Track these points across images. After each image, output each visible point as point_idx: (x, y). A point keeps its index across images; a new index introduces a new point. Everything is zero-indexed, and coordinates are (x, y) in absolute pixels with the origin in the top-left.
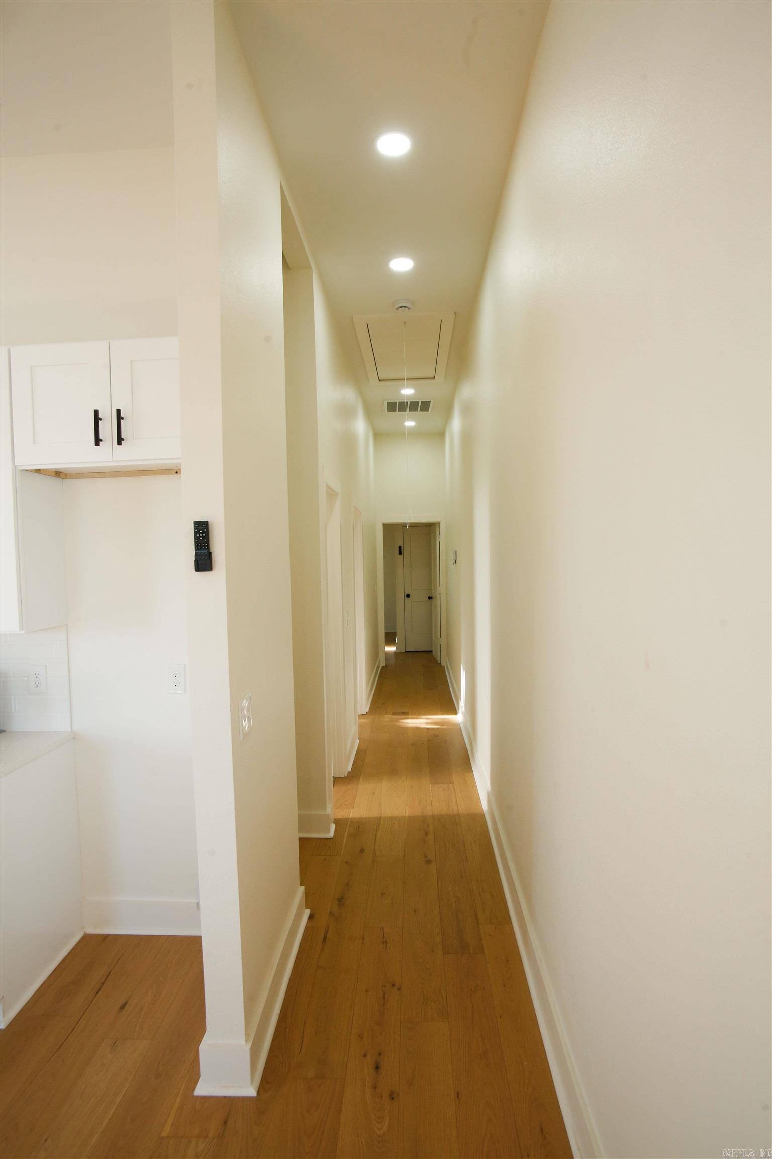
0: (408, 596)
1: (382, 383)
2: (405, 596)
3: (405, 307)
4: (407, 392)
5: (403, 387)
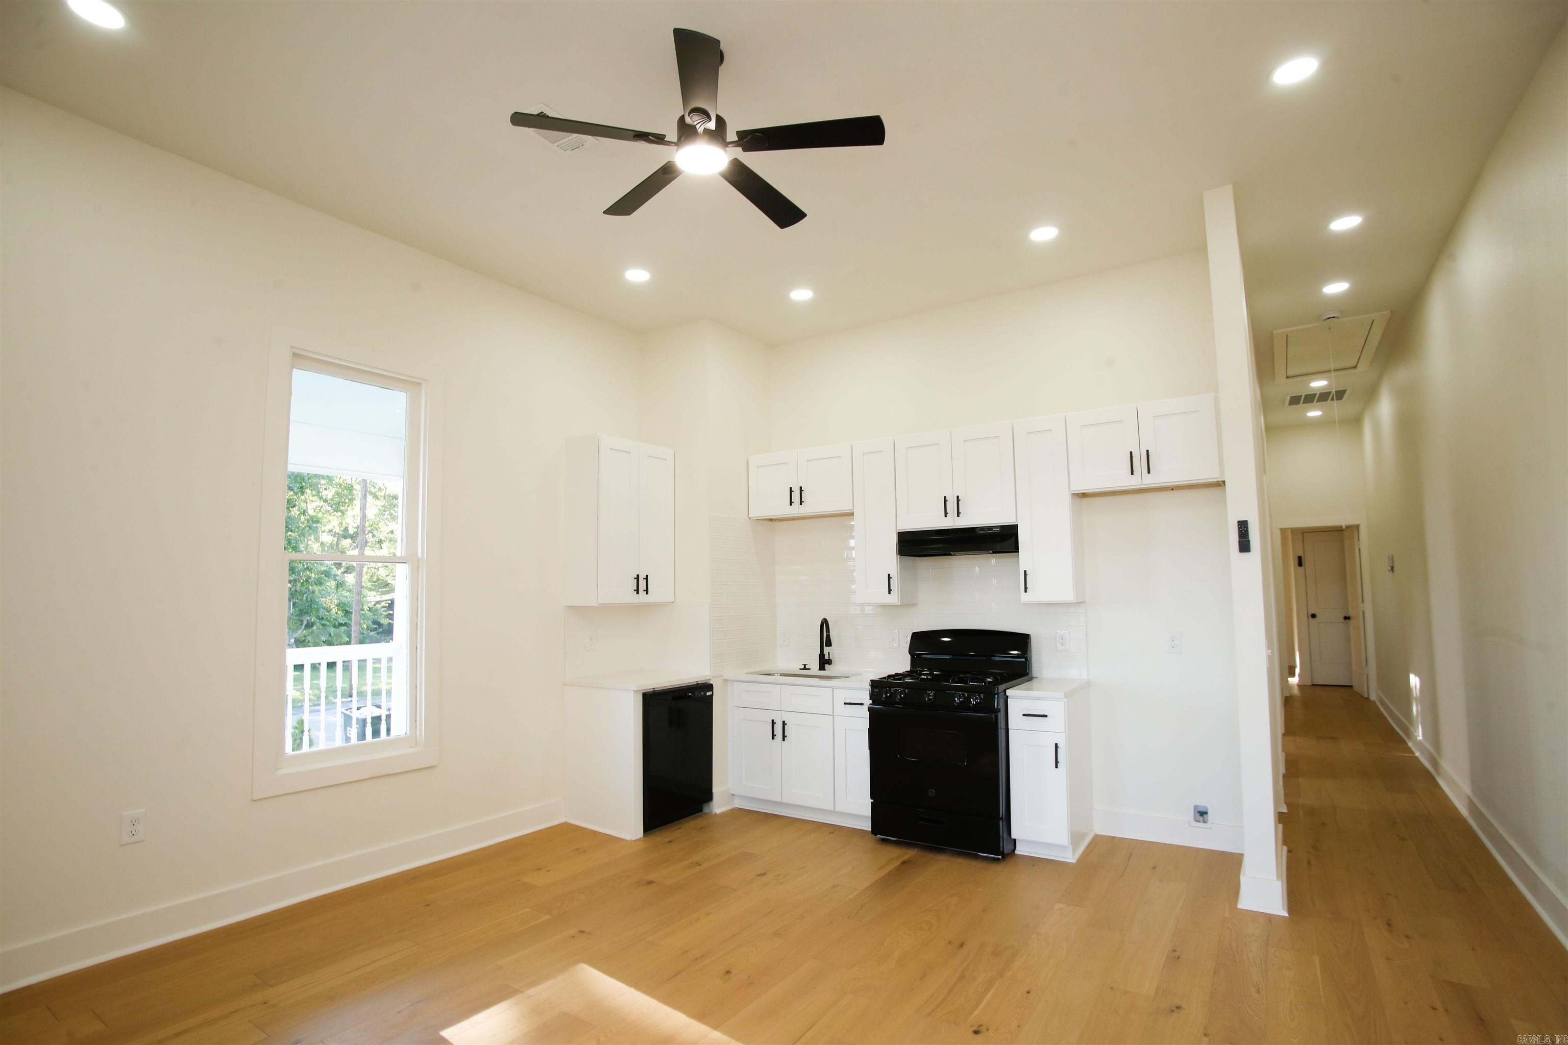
0: (1313, 616)
1: (1290, 380)
2: (1310, 616)
3: (1333, 317)
4: (1319, 384)
5: (1314, 380)
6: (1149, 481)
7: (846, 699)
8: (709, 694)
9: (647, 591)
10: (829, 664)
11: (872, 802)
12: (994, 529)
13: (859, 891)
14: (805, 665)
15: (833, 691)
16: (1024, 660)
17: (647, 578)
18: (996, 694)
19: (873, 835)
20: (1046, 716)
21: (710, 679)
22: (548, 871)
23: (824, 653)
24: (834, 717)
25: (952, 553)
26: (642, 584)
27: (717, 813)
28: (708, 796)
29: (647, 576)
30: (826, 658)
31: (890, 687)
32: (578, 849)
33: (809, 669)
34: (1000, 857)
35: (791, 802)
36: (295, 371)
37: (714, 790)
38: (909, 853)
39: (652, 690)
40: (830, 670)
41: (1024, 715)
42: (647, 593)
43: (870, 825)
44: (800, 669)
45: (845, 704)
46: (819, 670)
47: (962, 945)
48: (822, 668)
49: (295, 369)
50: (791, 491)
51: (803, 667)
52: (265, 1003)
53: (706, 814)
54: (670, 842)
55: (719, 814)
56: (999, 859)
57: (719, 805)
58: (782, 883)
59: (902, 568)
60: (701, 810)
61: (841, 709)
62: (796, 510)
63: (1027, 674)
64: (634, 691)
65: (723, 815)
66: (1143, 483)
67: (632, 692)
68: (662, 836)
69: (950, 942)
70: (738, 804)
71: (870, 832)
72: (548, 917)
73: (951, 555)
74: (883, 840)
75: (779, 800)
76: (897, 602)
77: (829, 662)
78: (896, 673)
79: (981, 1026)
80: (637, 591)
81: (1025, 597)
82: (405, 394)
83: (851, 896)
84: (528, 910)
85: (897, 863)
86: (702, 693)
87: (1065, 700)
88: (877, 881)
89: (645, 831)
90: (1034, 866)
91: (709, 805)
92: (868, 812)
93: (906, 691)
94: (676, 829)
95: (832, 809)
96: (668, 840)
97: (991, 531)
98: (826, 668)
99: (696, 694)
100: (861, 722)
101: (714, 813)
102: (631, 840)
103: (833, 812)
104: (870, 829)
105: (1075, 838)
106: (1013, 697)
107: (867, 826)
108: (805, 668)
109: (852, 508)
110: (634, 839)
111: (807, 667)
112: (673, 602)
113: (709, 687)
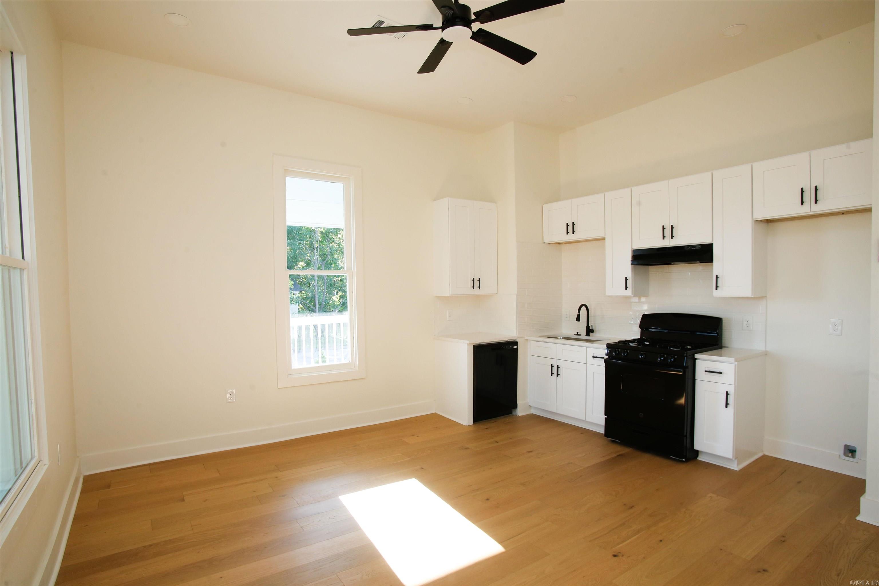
6: (817, 209)
7: (594, 354)
8: (514, 347)
9: (479, 287)
10: (592, 333)
11: (605, 418)
12: (696, 247)
13: (582, 468)
14: (578, 333)
15: (586, 349)
16: (716, 335)
17: (479, 280)
18: (685, 356)
19: (606, 438)
20: (720, 373)
21: (516, 339)
22: (418, 437)
23: (589, 325)
24: (586, 365)
25: (671, 263)
26: (476, 283)
27: (520, 415)
28: (515, 406)
29: (479, 279)
30: (590, 329)
31: (619, 349)
32: (436, 427)
33: (580, 335)
34: (684, 460)
35: (561, 413)
36: (288, 179)
37: (518, 402)
38: (626, 450)
39: (479, 344)
40: (592, 336)
41: (706, 371)
42: (480, 289)
43: (604, 431)
44: (575, 335)
45: (593, 357)
46: (586, 336)
47: (632, 507)
48: (588, 334)
49: (287, 177)
50: (567, 225)
51: (576, 333)
52: (276, 478)
53: (514, 415)
54: (487, 428)
55: (520, 416)
56: (683, 461)
57: (521, 411)
58: (539, 458)
59: (635, 272)
60: (511, 413)
61: (591, 360)
62: (570, 237)
63: (718, 345)
64: (468, 344)
65: (523, 417)
66: (811, 211)
67: (467, 345)
68: (482, 426)
69: (625, 505)
70: (533, 412)
71: (604, 435)
72: (409, 459)
73: (671, 264)
74: (612, 441)
75: (555, 411)
76: (631, 295)
77: (592, 331)
78: (626, 340)
79: (620, 553)
80: (473, 287)
81: (716, 293)
82: (343, 184)
83: (576, 470)
84: (401, 454)
85: (614, 455)
86: (511, 347)
87: (736, 363)
88: (597, 464)
89: (474, 422)
90: (707, 468)
91: (515, 412)
92: (603, 423)
93: (628, 351)
94: (493, 422)
95: (584, 419)
96: (486, 427)
97: (694, 248)
98: (590, 335)
99: (507, 347)
100: (600, 368)
101: (517, 415)
102: (466, 426)
103: (585, 421)
104: (604, 433)
105: (738, 454)
106: (699, 359)
107: (602, 431)
108: (578, 335)
109: (604, 235)
110: (467, 425)
111: (579, 333)
112: (497, 294)
113: (516, 343)
